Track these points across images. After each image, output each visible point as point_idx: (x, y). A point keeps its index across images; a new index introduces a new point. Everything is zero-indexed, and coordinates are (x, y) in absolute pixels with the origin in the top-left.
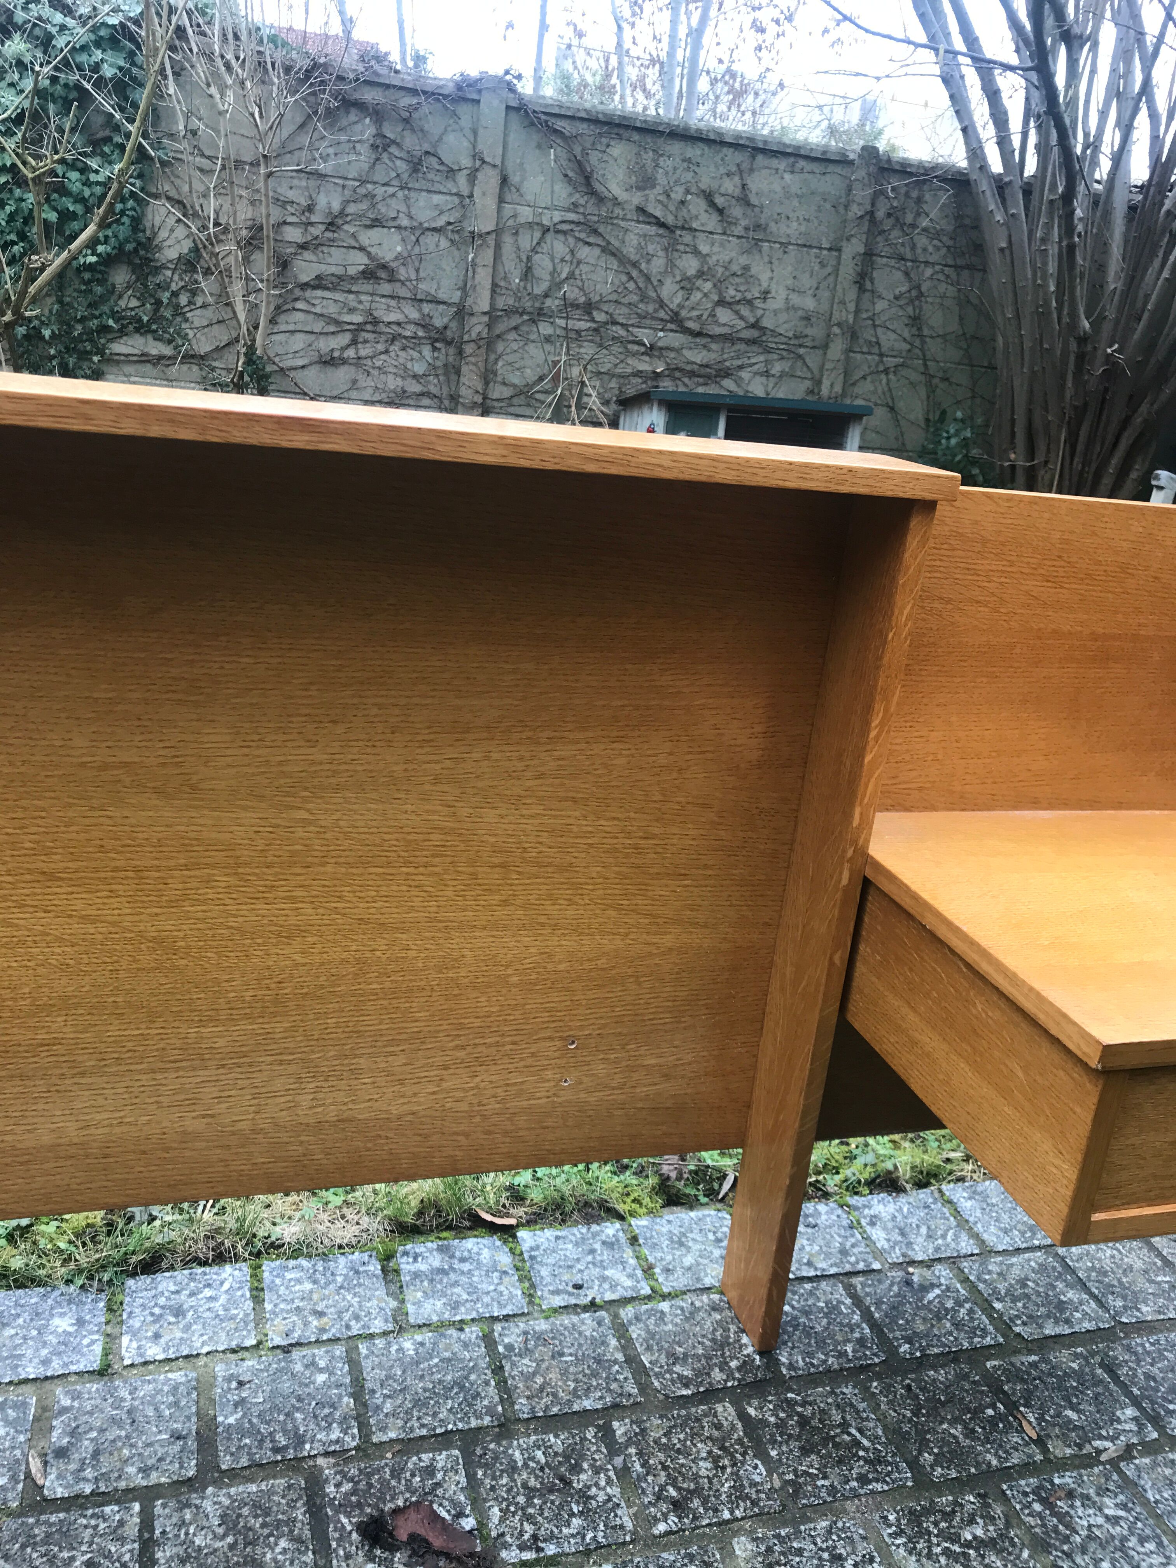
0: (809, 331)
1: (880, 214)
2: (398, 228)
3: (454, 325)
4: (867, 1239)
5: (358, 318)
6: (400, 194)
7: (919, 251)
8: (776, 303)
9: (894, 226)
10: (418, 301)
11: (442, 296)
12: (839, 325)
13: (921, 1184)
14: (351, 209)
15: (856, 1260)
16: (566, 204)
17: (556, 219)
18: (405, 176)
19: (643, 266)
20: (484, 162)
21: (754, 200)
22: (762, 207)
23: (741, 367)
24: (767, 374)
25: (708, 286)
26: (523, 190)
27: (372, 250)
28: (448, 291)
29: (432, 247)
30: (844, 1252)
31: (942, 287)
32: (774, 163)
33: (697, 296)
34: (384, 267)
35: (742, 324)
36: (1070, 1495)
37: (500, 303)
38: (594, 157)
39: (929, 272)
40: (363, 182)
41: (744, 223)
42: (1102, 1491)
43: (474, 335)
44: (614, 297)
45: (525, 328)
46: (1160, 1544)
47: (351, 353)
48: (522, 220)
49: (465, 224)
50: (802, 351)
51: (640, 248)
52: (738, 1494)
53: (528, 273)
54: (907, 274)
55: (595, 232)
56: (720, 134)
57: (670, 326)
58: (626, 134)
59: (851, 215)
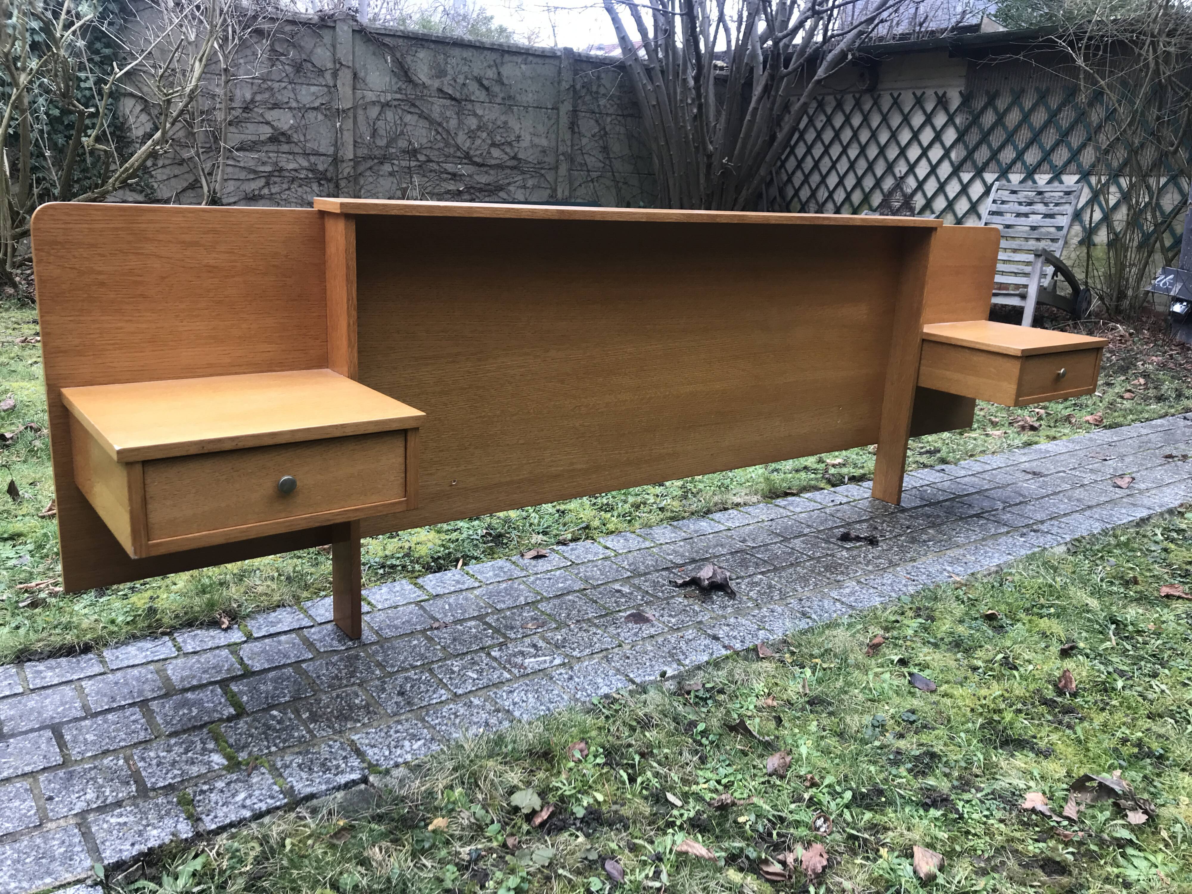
0: (546, 159)
1: (578, 87)
2: (290, 108)
3: (331, 169)
5: (268, 168)
6: (290, 87)
7: (602, 107)
8: (525, 143)
9: (586, 93)
10: (306, 155)
11: (322, 150)
12: (563, 154)
14: (258, 98)
16: (395, 88)
17: (389, 98)
18: (292, 75)
19: (445, 125)
20: (342, 64)
21: (506, 81)
22: (511, 85)
23: (509, 184)
24: (524, 187)
25: (484, 135)
26: (367, 81)
27: (275, 124)
28: (325, 146)
29: (313, 120)
31: (617, 128)
32: (515, 58)
33: (478, 142)
34: (283, 134)
35: (507, 157)
37: (360, 153)
38: (409, 59)
39: (609, 119)
40: (264, 80)
41: (501, 95)
43: (345, 174)
44: (429, 145)
45: (376, 168)
47: (266, 191)
48: (368, 100)
49: (333, 104)
50: (543, 172)
51: (442, 113)
53: (374, 133)
54: (597, 121)
55: (414, 105)
56: (482, 43)
57: (464, 161)
58: (426, 44)
59: (562, 88)
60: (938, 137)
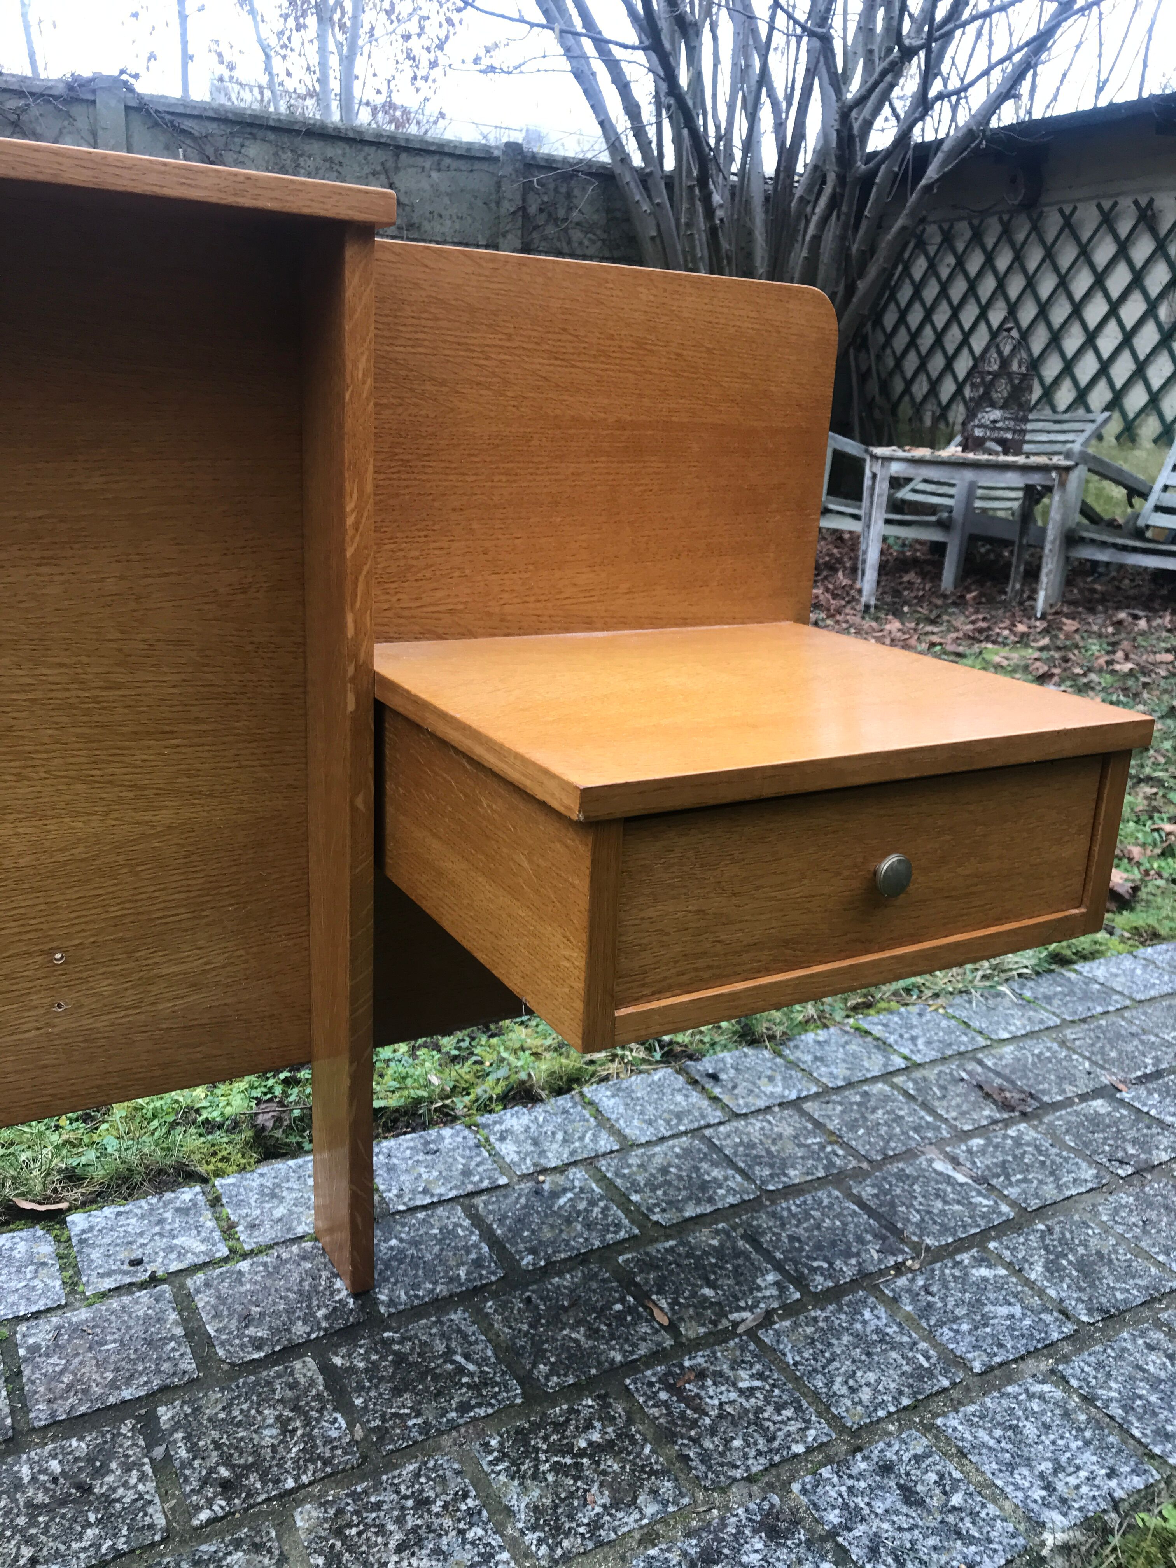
1: (533, 209)
4: (495, 1155)
7: (575, 245)
9: (547, 222)
13: (559, 1092)
15: (480, 1180)
21: (403, 198)
22: (412, 206)
30: (467, 1173)
32: (419, 160)
36: (701, 1375)
42: (736, 1365)
46: (799, 1409)
52: (309, 1455)
56: (360, 133)
58: (260, 134)
59: (503, 211)
60: (1137, 281)
